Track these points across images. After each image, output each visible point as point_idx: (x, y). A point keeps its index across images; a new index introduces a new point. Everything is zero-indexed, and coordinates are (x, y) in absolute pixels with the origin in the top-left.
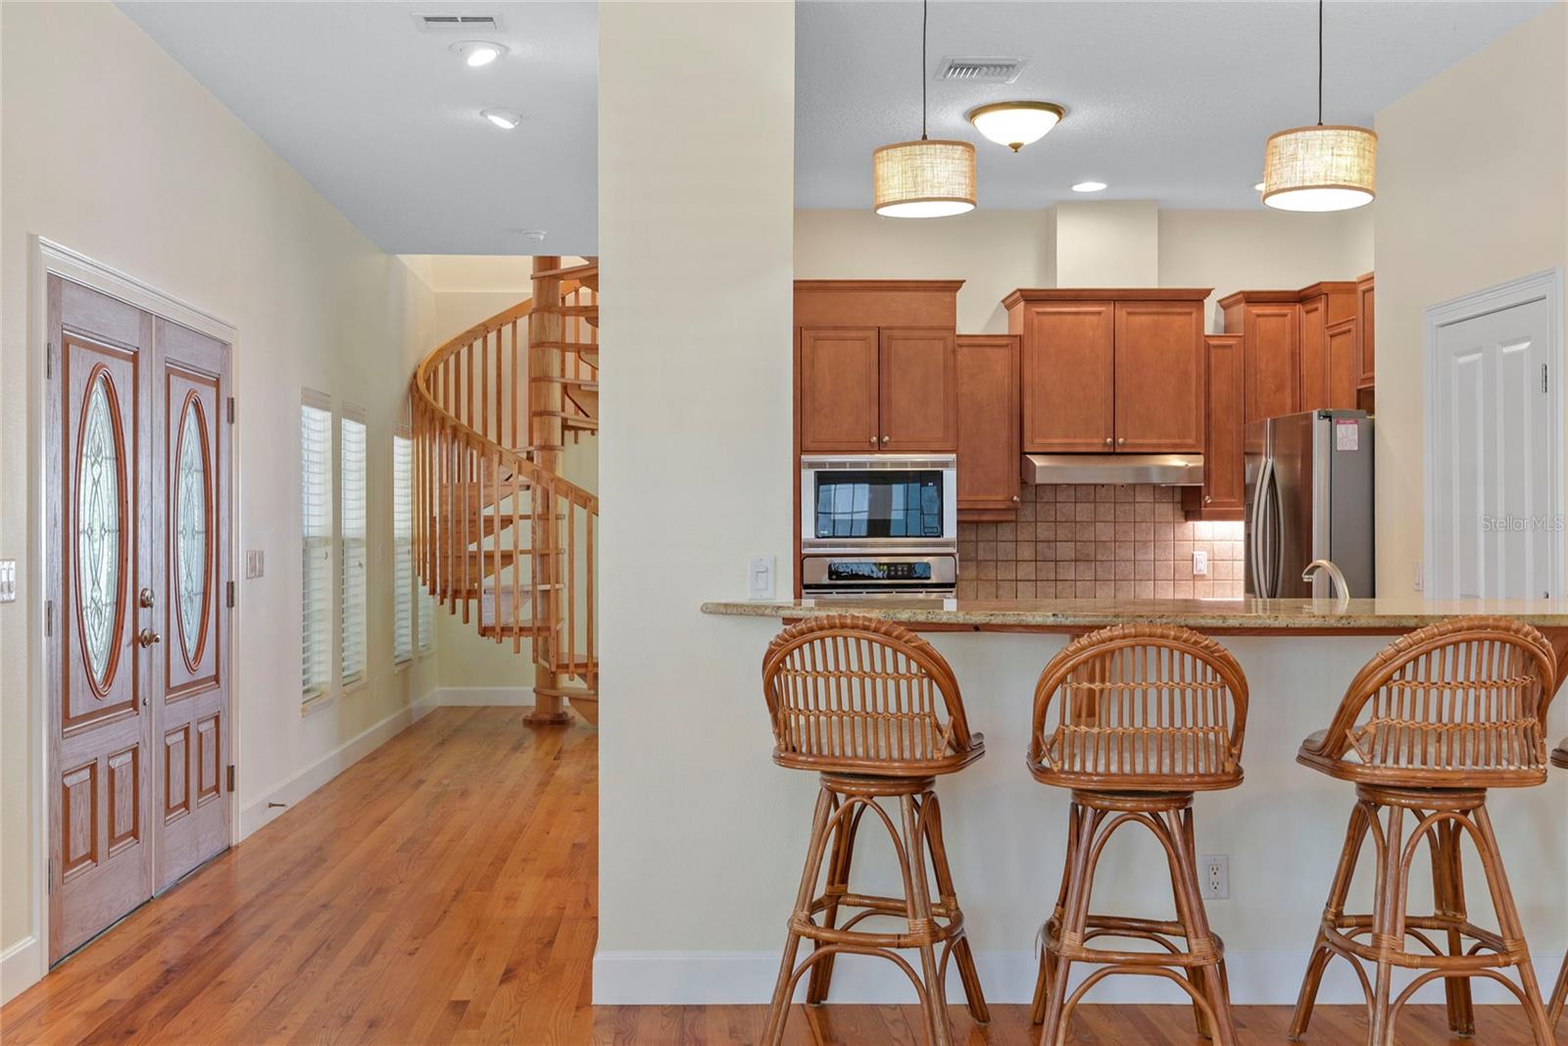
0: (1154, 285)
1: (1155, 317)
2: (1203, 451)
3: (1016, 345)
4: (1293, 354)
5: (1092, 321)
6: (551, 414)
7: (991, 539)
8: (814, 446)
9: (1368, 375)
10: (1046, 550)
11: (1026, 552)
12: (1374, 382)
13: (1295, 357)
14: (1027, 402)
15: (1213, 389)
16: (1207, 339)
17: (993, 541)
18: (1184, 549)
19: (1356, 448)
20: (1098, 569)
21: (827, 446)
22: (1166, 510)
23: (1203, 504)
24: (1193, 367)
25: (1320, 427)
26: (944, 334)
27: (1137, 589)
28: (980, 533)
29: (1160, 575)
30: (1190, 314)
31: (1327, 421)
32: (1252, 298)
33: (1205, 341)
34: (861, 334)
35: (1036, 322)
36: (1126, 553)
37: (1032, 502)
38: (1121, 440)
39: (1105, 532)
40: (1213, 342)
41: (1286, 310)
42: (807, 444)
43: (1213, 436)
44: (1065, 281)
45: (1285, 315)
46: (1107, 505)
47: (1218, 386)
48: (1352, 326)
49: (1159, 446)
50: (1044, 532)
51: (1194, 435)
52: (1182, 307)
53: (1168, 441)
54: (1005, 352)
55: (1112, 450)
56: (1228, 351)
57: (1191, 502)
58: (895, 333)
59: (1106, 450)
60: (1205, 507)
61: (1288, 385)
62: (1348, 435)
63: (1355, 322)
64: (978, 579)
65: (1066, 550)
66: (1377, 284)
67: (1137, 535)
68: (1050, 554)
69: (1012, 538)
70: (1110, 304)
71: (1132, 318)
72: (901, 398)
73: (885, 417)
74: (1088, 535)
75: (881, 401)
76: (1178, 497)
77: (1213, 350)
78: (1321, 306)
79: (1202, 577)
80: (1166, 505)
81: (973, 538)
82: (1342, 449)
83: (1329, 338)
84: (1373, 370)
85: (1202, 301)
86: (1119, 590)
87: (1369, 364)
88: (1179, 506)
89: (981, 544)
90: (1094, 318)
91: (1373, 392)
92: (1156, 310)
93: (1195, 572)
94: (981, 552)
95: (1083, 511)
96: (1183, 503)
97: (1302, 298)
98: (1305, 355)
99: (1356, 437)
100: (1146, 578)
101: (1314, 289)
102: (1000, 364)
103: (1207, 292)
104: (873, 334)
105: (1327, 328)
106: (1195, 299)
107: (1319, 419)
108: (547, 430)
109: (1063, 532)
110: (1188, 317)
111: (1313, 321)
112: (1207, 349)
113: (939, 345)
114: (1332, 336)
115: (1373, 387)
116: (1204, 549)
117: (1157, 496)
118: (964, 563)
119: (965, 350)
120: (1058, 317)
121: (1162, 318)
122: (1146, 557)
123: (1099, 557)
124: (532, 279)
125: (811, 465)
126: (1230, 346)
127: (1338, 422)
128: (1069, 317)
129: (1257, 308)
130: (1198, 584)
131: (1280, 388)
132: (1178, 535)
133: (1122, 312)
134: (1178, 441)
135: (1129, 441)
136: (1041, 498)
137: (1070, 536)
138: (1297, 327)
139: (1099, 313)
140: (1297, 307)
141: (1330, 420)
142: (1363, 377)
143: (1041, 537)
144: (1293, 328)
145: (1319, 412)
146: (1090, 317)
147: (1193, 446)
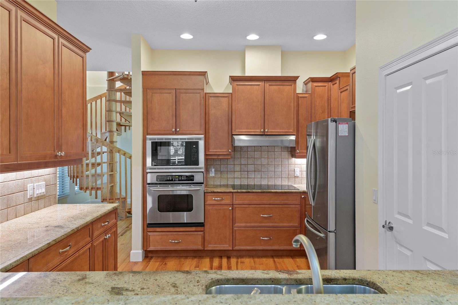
0: (279, 74)
1: (279, 86)
2: (296, 134)
3: (230, 96)
4: (328, 100)
5: (257, 88)
6: (112, 121)
7: (225, 164)
8: (151, 133)
9: (353, 106)
10: (244, 167)
11: (237, 168)
12: (355, 108)
13: (329, 100)
14: (234, 116)
15: (300, 112)
16: (298, 94)
17: (226, 164)
18: (292, 167)
19: (347, 135)
20: (262, 174)
21: (156, 132)
22: (285, 154)
23: (296, 153)
24: (292, 104)
25: (332, 126)
26: (200, 91)
27: (275, 181)
28: (222, 161)
29: (283, 176)
30: (291, 85)
31: (334, 123)
32: (313, 80)
33: (297, 95)
34: (169, 91)
35: (236, 88)
36: (272, 168)
37: (240, 151)
38: (266, 130)
39: (264, 161)
40: (300, 96)
41: (325, 84)
42: (150, 131)
43: (300, 129)
44: (248, 73)
45: (325, 86)
46: (265, 152)
47: (302, 111)
48: (348, 87)
49: (280, 132)
50: (243, 161)
51: (292, 129)
52: (288, 83)
53: (283, 130)
54: (226, 99)
55: (263, 134)
56: (305, 99)
57: (293, 152)
58: (182, 91)
59: (261, 134)
60: (297, 154)
61: (326, 111)
62: (344, 129)
63: (349, 86)
64: (221, 177)
65: (251, 168)
66: (357, 70)
67: (275, 162)
68: (246, 169)
69: (233, 163)
70: (263, 81)
71: (271, 87)
72: (184, 115)
73: (178, 122)
74: (259, 162)
75: (176, 116)
76: (289, 150)
77: (300, 99)
78: (338, 82)
79: (298, 177)
80: (285, 152)
81: (219, 163)
82: (341, 135)
83: (340, 93)
84: (355, 104)
85: (296, 81)
86: (269, 181)
87: (353, 102)
88: (290, 153)
89: (222, 166)
90: (258, 87)
91: (355, 112)
92: (279, 84)
93: (295, 175)
94: (222, 168)
95: (257, 154)
96: (291, 151)
97: (331, 80)
98: (332, 100)
99: (347, 130)
100: (279, 177)
101: (335, 76)
102: (225, 102)
103: (297, 77)
104: (174, 92)
105: (340, 89)
106: (294, 79)
107: (331, 122)
108: (111, 126)
109: (250, 161)
110: (291, 87)
111: (335, 88)
112: (298, 97)
113: (198, 95)
114: (341, 92)
115: (355, 110)
116: (298, 167)
117: (282, 149)
118: (216, 172)
119: (212, 98)
120: (244, 86)
121: (281, 87)
122: (279, 170)
123: (262, 170)
124: (107, 81)
125: (150, 139)
126: (306, 97)
127: (339, 123)
128: (248, 86)
129: (315, 83)
130: (296, 179)
131: (323, 112)
132: (290, 163)
133: (267, 85)
134: (287, 130)
135: (269, 131)
136: (243, 150)
137: (252, 163)
138: (330, 90)
139: (259, 85)
140: (330, 83)
141: (336, 123)
142: (352, 106)
143: (243, 163)
144: (328, 90)
145: (331, 119)
146: (255, 86)
147: (292, 132)
